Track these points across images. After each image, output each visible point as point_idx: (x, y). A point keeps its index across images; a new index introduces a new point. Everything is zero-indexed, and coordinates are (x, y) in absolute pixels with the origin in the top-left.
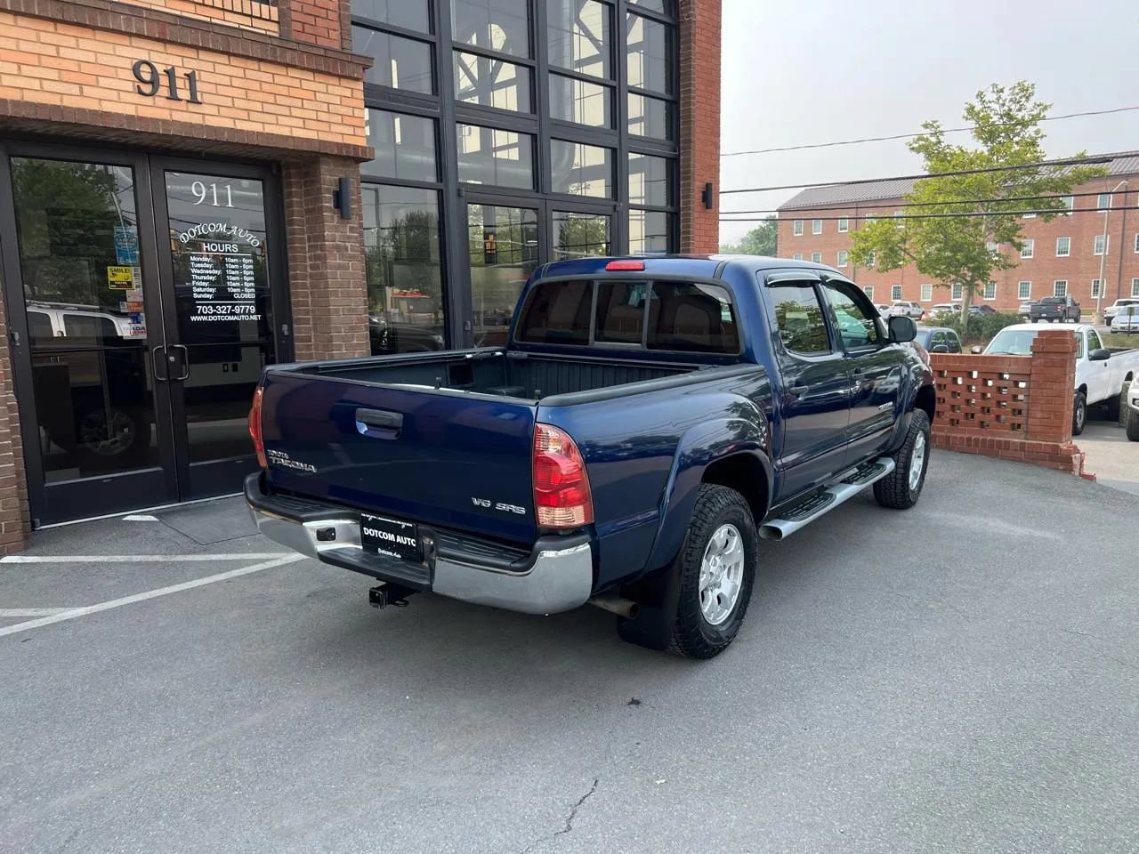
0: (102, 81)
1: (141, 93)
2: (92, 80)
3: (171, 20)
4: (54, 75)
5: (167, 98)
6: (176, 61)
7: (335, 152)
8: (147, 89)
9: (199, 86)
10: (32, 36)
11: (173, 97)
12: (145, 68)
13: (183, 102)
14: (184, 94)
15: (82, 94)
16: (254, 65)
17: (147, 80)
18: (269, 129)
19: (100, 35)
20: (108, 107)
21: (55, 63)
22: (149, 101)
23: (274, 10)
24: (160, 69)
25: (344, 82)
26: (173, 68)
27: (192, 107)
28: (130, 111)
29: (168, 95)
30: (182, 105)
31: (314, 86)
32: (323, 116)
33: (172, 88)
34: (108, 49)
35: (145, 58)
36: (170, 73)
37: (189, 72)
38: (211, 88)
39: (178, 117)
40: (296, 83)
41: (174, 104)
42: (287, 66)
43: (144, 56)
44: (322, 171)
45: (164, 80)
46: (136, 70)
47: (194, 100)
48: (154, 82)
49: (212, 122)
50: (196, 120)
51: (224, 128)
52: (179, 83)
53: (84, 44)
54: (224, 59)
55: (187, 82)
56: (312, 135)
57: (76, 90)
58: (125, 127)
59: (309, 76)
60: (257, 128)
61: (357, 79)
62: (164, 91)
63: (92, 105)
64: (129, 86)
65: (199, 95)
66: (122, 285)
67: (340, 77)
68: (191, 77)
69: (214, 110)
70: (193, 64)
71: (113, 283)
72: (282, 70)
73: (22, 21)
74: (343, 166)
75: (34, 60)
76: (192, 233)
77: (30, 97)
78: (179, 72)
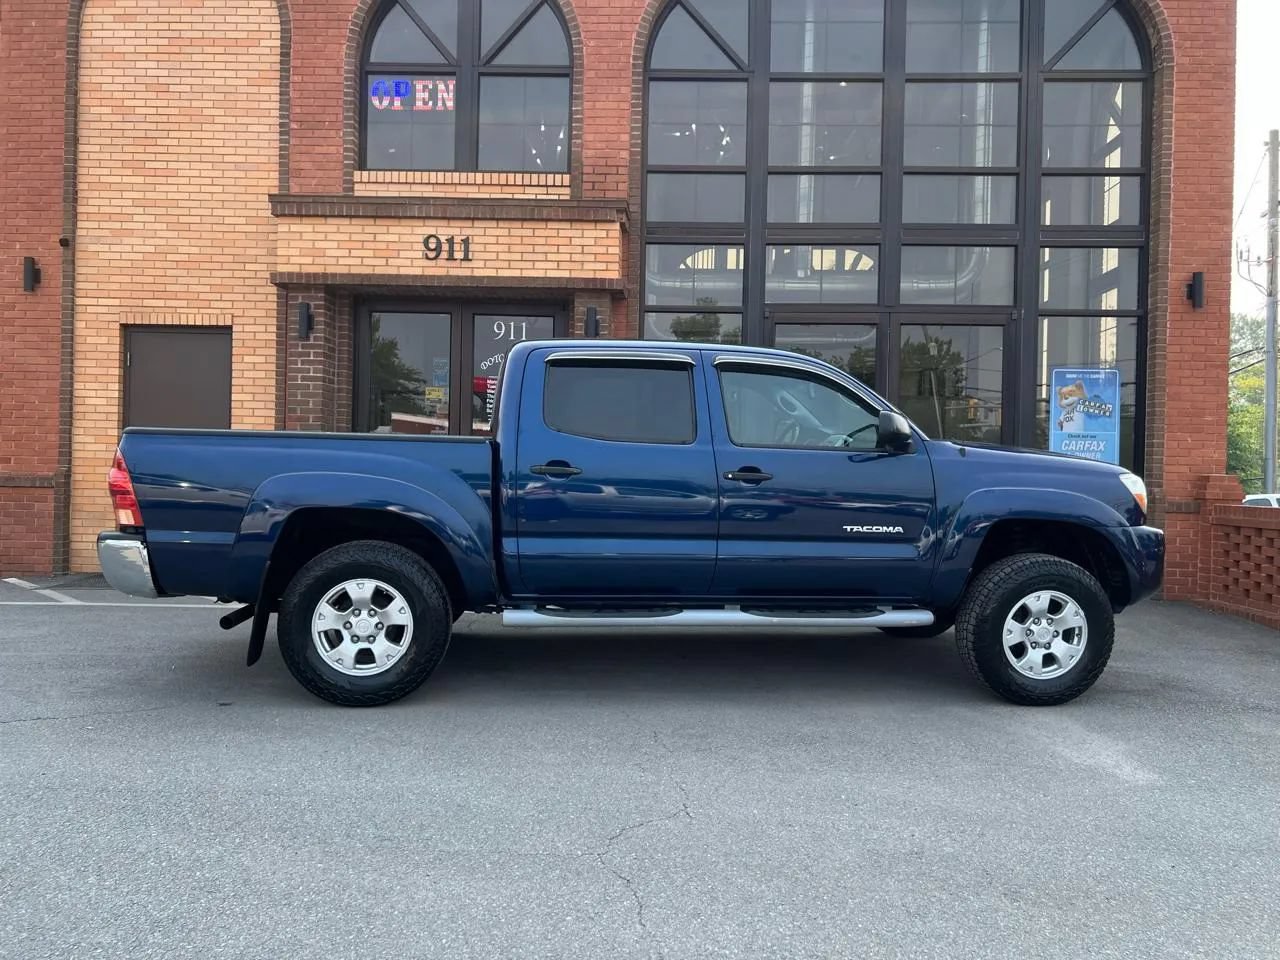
0: (402, 254)
1: (428, 258)
2: (395, 254)
3: (450, 202)
4: (370, 253)
5: (447, 259)
6: (456, 231)
7: (583, 286)
8: (432, 255)
9: (472, 247)
10: (359, 229)
11: (451, 258)
12: (432, 240)
13: (458, 261)
14: (459, 255)
15: (387, 265)
16: (518, 224)
17: (434, 249)
18: (526, 274)
19: (404, 222)
20: (403, 271)
21: (372, 245)
22: (433, 263)
23: (567, 178)
24: (443, 239)
25: (599, 226)
26: (453, 237)
27: (465, 264)
28: (418, 272)
29: (446, 257)
30: (457, 263)
31: (570, 233)
32: (576, 257)
33: (451, 251)
34: (408, 230)
35: (434, 233)
36: (451, 241)
37: (464, 238)
38: (481, 248)
39: (454, 272)
40: (554, 233)
41: (453, 263)
42: (547, 220)
43: (432, 231)
44: (576, 304)
45: (445, 247)
46: (426, 242)
47: (466, 259)
48: (438, 249)
49: (478, 273)
50: (468, 273)
51: (484, 277)
52: (457, 247)
53: (392, 230)
54: (494, 224)
55: (463, 246)
56: (566, 274)
57: (383, 262)
58: (411, 284)
59: (567, 225)
60: (517, 273)
61: (613, 221)
62: (444, 255)
63: (393, 271)
64: (420, 254)
65: (470, 254)
66: (434, 401)
67: (596, 221)
68: (466, 242)
69: (481, 264)
70: (468, 232)
71: (428, 399)
72: (542, 225)
73: (355, 221)
74: (598, 298)
75: (359, 245)
76: (491, 361)
77: (354, 271)
78: (457, 240)
